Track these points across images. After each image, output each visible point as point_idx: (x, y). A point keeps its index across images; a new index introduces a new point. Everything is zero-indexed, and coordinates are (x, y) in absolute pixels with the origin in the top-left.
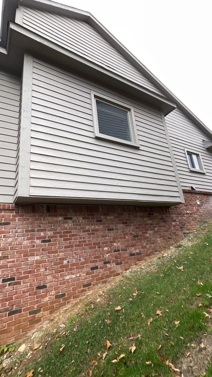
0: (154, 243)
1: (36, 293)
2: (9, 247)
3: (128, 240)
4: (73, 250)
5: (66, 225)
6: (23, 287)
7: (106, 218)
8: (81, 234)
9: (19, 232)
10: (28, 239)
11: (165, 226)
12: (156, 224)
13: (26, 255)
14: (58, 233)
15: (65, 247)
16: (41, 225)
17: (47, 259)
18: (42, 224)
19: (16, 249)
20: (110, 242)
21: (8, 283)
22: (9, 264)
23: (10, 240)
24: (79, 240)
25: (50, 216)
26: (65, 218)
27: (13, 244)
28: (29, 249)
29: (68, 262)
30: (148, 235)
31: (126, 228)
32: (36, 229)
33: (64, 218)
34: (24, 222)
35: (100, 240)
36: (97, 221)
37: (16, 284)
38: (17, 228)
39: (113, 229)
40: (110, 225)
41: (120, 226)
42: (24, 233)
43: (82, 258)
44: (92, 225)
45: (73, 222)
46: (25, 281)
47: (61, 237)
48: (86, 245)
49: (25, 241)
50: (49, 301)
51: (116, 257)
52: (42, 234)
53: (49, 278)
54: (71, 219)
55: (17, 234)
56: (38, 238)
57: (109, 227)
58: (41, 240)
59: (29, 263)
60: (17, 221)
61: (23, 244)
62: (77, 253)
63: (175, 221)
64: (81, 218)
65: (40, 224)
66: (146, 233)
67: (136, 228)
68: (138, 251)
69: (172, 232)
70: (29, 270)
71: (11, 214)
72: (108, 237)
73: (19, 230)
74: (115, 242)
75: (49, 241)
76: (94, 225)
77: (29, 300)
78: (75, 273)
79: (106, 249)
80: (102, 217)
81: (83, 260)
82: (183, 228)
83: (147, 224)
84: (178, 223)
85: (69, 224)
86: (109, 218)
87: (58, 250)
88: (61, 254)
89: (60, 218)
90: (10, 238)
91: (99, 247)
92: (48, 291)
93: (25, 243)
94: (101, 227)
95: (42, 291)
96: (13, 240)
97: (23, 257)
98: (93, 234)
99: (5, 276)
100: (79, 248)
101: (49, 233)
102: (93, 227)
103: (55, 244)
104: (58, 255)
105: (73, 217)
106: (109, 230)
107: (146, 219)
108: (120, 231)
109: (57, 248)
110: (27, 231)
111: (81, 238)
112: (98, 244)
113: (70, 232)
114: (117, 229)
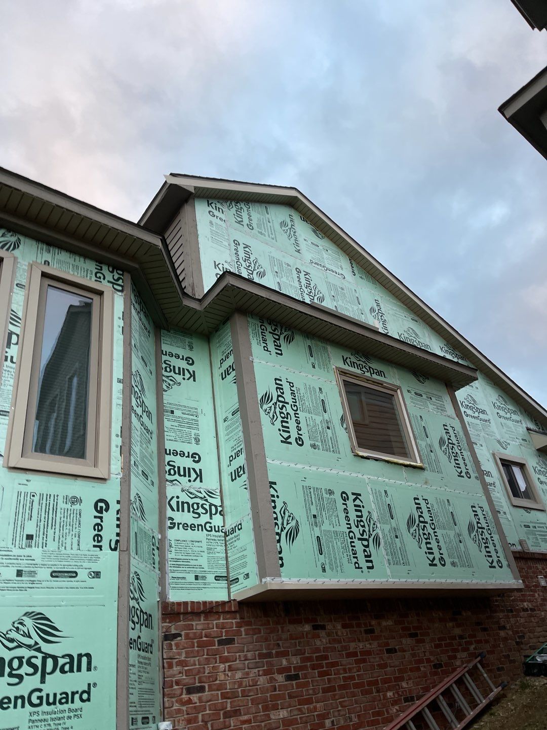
2: (239, 690)
3: (425, 675)
4: (337, 697)
5: (318, 643)
7: (379, 624)
8: (345, 661)
9: (250, 658)
10: (266, 673)
11: (487, 642)
12: (471, 636)
13: (266, 708)
14: (309, 659)
15: (325, 691)
16: (280, 643)
17: (298, 717)
18: (280, 639)
19: (250, 694)
20: (395, 678)
22: (243, 726)
23: (239, 675)
24: (343, 675)
25: (291, 622)
26: (315, 627)
27: (244, 684)
28: (268, 695)
29: (333, 722)
31: (417, 646)
32: (274, 652)
33: (313, 626)
34: (255, 637)
35: (378, 674)
36: (367, 632)
38: (245, 651)
39: (396, 651)
40: (390, 641)
41: (408, 642)
42: (258, 660)
43: (353, 715)
44: (359, 641)
45: (328, 635)
47: (314, 667)
48: (356, 686)
49: (261, 678)
52: (284, 662)
54: (323, 627)
55: (247, 662)
56: (280, 671)
57: (388, 644)
58: (284, 675)
59: (273, 725)
60: (243, 636)
61: (259, 683)
62: (344, 704)
63: (504, 628)
64: (339, 627)
65: (278, 641)
66: (455, 657)
67: (437, 646)
69: (503, 655)
71: (234, 621)
72: (389, 669)
73: (249, 655)
74: (401, 679)
75: (296, 677)
76: (363, 641)
79: (390, 694)
80: (373, 623)
81: (356, 720)
82: (522, 643)
83: (454, 638)
84: (510, 633)
85: (322, 641)
86: (384, 623)
87: (314, 696)
88: (318, 705)
89: (307, 628)
90: (238, 672)
91: (378, 691)
93: (262, 680)
94: (375, 645)
96: (243, 677)
97: (263, 712)
98: (364, 661)
100: (344, 692)
101: (296, 660)
102: (361, 645)
103: (306, 685)
104: (315, 708)
105: (326, 624)
106: (390, 651)
107: (450, 624)
108: (407, 654)
109: (311, 692)
110: (261, 656)
111: (345, 670)
112: (376, 683)
113: (326, 658)
114: (402, 650)
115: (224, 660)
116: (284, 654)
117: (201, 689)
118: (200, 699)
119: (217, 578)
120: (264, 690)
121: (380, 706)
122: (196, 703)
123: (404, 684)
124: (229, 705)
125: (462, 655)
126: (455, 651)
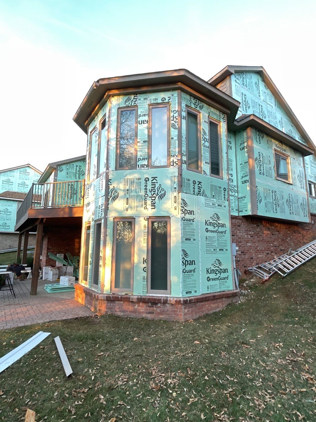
0: (290, 245)
1: (250, 261)
3: (280, 242)
4: (260, 243)
6: (247, 256)
7: (271, 227)
10: (247, 234)
11: (295, 236)
12: (291, 234)
13: (246, 242)
14: (255, 233)
17: (253, 246)
18: (250, 227)
19: (243, 239)
20: (273, 241)
21: (243, 253)
22: (242, 245)
23: (241, 234)
24: (262, 238)
25: (252, 224)
26: (257, 226)
27: (242, 236)
29: (259, 248)
30: (288, 240)
31: (279, 234)
32: (248, 230)
35: (270, 240)
36: (268, 229)
37: (245, 255)
41: (277, 233)
45: (260, 228)
46: (247, 254)
47: (256, 235)
48: (265, 241)
51: (275, 250)
52: (250, 233)
53: (254, 254)
54: (259, 226)
56: (250, 235)
57: (272, 233)
59: (248, 246)
60: (242, 225)
62: (262, 245)
63: (300, 233)
64: (262, 226)
66: (287, 239)
67: (284, 235)
68: (283, 248)
70: (248, 249)
71: (240, 221)
72: (272, 239)
73: (243, 230)
75: (252, 237)
77: (249, 263)
78: (261, 254)
79: (271, 245)
80: (269, 226)
81: (264, 249)
83: (288, 234)
85: (258, 230)
87: (256, 242)
88: (257, 244)
89: (255, 226)
91: (269, 243)
92: (254, 261)
93: (246, 236)
94: (269, 232)
95: (252, 260)
98: (267, 236)
99: (242, 251)
100: (262, 242)
101: (253, 233)
102: (266, 232)
103: (254, 239)
106: (273, 234)
107: (287, 230)
108: (276, 236)
110: (246, 231)
112: (269, 241)
113: (259, 234)
114: (276, 235)
115: (239, 230)
116: (250, 231)
117: (234, 236)
119: (236, 210)
120: (246, 238)
121: (269, 247)
122: (233, 238)
123: (275, 243)
124: (239, 240)
125: (289, 238)
126: (288, 237)
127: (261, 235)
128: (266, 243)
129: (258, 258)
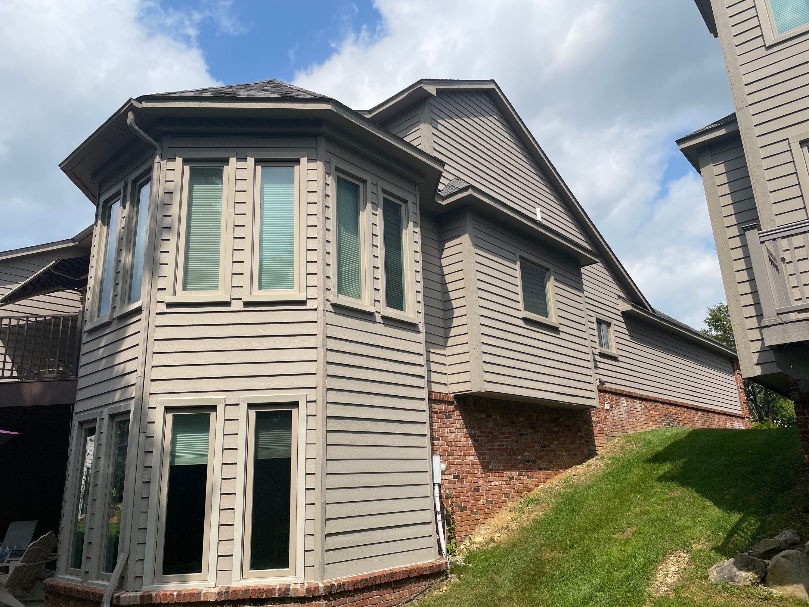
0: (559, 458)
1: (474, 495)
2: (454, 443)
3: (536, 451)
4: (495, 454)
5: (488, 424)
6: (465, 486)
7: (517, 419)
8: (500, 436)
9: (458, 427)
10: (465, 436)
11: (570, 437)
12: (562, 433)
13: (465, 454)
14: (484, 432)
15: (490, 450)
16: (471, 422)
17: (478, 461)
19: (458, 445)
20: (522, 449)
21: (457, 479)
22: (455, 461)
24: (498, 443)
25: (477, 411)
26: (487, 416)
27: (456, 440)
28: (466, 447)
29: (493, 466)
30: (554, 447)
31: (534, 434)
32: (468, 426)
33: (486, 415)
34: (461, 417)
35: (514, 446)
36: (511, 422)
37: (462, 482)
38: (456, 423)
39: (524, 435)
40: (521, 429)
41: (531, 431)
42: (462, 429)
43: (502, 465)
44: (507, 427)
45: (493, 421)
46: (466, 480)
47: (486, 437)
48: (504, 450)
49: (463, 438)
50: (483, 505)
51: (527, 469)
52: (473, 432)
53: (481, 481)
54: (491, 416)
55: (457, 429)
56: (471, 436)
57: (521, 431)
58: (472, 438)
59: (468, 463)
60: (456, 416)
61: (462, 441)
62: (498, 458)
63: (580, 431)
64: (498, 417)
65: (470, 420)
66: (553, 444)
67: (545, 436)
68: (545, 466)
69: (578, 447)
70: (467, 469)
71: (452, 407)
72: (520, 444)
74: (525, 450)
75: (477, 441)
76: (509, 427)
77: (470, 500)
78: (498, 480)
79: (519, 457)
80: (515, 418)
81: (502, 468)
82: (589, 441)
83: (553, 432)
84: (583, 434)
85: (490, 424)
86: (520, 419)
87: (485, 452)
88: (487, 457)
89: (483, 416)
90: (453, 433)
91: (514, 455)
92: (481, 495)
94: (514, 430)
95: (477, 493)
96: (455, 436)
97: (463, 455)
98: (508, 437)
99: (454, 473)
100: (498, 452)
101: (478, 432)
102: (508, 429)
103: (481, 445)
104: (485, 457)
105: (492, 414)
106: (522, 435)
107: (552, 425)
108: (530, 438)
109: (484, 449)
110: (463, 427)
111: (499, 440)
112: (513, 450)
113: (491, 433)
114: (527, 435)
115: (447, 427)
116: (473, 428)
117: (438, 439)
118: (438, 443)
120: (464, 445)
121: (514, 462)
122: (436, 446)
123: (526, 454)
124: (449, 449)
125: (557, 443)
126: (553, 439)
127: (495, 437)
128: (508, 454)
129: (491, 488)
